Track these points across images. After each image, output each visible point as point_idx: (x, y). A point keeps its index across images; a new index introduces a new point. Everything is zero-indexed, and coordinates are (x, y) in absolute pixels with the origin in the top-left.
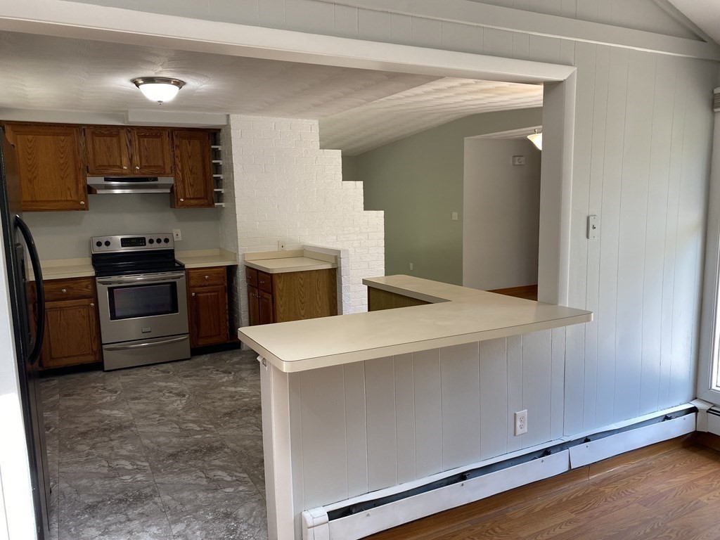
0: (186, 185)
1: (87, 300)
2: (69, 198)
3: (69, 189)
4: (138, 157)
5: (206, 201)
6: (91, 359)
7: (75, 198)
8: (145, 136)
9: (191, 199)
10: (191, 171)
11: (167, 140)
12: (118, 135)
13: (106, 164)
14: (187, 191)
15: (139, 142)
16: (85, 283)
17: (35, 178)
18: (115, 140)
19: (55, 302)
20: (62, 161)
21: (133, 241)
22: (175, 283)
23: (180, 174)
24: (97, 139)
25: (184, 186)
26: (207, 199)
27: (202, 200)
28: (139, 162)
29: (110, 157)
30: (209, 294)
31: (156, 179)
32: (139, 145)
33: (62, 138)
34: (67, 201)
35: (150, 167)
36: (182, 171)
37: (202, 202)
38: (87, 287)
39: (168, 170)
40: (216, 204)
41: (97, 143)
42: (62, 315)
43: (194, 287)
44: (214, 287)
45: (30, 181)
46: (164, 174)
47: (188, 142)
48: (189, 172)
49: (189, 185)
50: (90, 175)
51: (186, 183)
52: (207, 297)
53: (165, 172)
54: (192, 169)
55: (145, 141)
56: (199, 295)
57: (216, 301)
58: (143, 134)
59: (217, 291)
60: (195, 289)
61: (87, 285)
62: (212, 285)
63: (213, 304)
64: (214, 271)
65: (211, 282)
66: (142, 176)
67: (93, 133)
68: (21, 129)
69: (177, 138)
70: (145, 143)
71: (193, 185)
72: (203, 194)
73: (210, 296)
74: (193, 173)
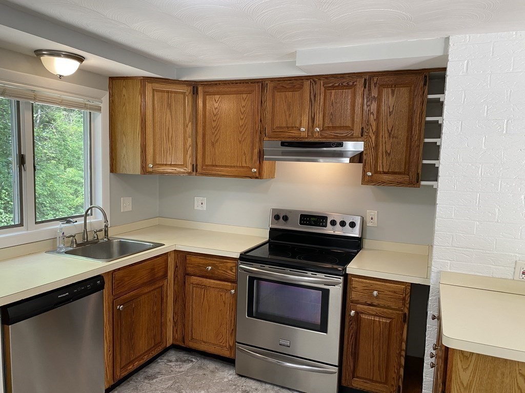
0: (380, 154)
1: (230, 284)
2: (244, 165)
3: (245, 154)
4: (321, 116)
5: (406, 178)
6: (226, 353)
7: (249, 164)
8: (333, 87)
9: (384, 173)
10: (390, 134)
11: (360, 90)
12: (301, 88)
13: (284, 125)
14: (380, 161)
15: (325, 96)
16: (230, 264)
17: (217, 142)
18: (297, 94)
19: (201, 279)
20: (241, 123)
21: (312, 219)
22: (328, 290)
23: (373, 138)
24: (278, 95)
25: (377, 155)
26: (408, 175)
27: (400, 176)
28: (321, 122)
29: (290, 115)
30: (377, 319)
31: (340, 144)
32: (324, 99)
33: (245, 96)
34: (243, 167)
35: (334, 128)
36: (377, 134)
37: (399, 178)
38: (231, 270)
39: (357, 132)
40: (423, 183)
41: (278, 100)
42: (206, 296)
43: (357, 302)
44: (385, 310)
45: (213, 144)
46: (351, 137)
47: (390, 91)
48: (387, 135)
49: (384, 153)
50: (267, 139)
51: (380, 150)
52: (374, 323)
53: (352, 135)
54: (391, 130)
55: (333, 94)
56: (363, 316)
57: (387, 333)
58: (330, 85)
59: (390, 318)
60: (358, 305)
61: (231, 267)
62: (384, 307)
63: (381, 335)
64: (389, 287)
65: (382, 303)
66: (324, 140)
67: (275, 88)
68: (211, 90)
69: (375, 86)
70: (333, 96)
71: (389, 154)
72: (403, 166)
73: (377, 323)
74: (391, 136)
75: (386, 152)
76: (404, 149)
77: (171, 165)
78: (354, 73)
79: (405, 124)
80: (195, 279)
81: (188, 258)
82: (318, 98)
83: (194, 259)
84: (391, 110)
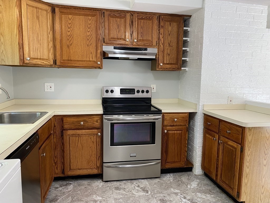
0: (165, 55)
1: (96, 130)
2: (91, 59)
3: (91, 53)
4: (136, 33)
5: (177, 66)
6: (95, 172)
7: (94, 59)
8: (142, 19)
9: (167, 64)
10: (169, 45)
11: (156, 22)
12: (125, 17)
13: (116, 37)
14: (165, 58)
15: (138, 23)
16: (96, 118)
17: (71, 45)
18: (123, 20)
19: (75, 131)
20: (88, 34)
21: (127, 91)
22: (155, 122)
23: (162, 46)
24: (111, 19)
25: (164, 55)
26: (177, 64)
27: (174, 65)
28: (136, 37)
29: (119, 32)
30: (176, 132)
31: (146, 49)
32: (138, 25)
33: (90, 18)
34: (90, 61)
35: (143, 40)
36: (163, 44)
37: (174, 66)
38: (97, 122)
39: (154, 44)
40: (182, 68)
41: (112, 22)
42: (79, 140)
43: (167, 126)
44: (179, 127)
45: (68, 47)
46: (151, 46)
47: (169, 24)
48: (168, 45)
49: (167, 54)
50: (105, 44)
51: (165, 53)
52: (174, 134)
53: (152, 44)
54: (170, 43)
55: (142, 22)
56: (169, 132)
57: (180, 137)
58: (141, 17)
59: (181, 130)
60: (167, 127)
61: (97, 120)
62: (179, 126)
63: (178, 139)
64: (181, 116)
65: (178, 124)
66: (138, 47)
67: (109, 15)
68: (65, 11)
69: (162, 21)
70: (142, 23)
71: (169, 55)
72: (175, 61)
73: (176, 133)
74: (170, 46)
75: (168, 53)
76: (176, 52)
77: (40, 59)
78: (152, 13)
79: (176, 40)
80: (70, 132)
81: (64, 119)
82: (134, 23)
83: (69, 119)
84: (170, 33)
